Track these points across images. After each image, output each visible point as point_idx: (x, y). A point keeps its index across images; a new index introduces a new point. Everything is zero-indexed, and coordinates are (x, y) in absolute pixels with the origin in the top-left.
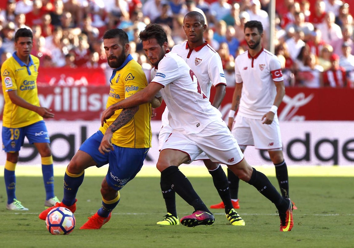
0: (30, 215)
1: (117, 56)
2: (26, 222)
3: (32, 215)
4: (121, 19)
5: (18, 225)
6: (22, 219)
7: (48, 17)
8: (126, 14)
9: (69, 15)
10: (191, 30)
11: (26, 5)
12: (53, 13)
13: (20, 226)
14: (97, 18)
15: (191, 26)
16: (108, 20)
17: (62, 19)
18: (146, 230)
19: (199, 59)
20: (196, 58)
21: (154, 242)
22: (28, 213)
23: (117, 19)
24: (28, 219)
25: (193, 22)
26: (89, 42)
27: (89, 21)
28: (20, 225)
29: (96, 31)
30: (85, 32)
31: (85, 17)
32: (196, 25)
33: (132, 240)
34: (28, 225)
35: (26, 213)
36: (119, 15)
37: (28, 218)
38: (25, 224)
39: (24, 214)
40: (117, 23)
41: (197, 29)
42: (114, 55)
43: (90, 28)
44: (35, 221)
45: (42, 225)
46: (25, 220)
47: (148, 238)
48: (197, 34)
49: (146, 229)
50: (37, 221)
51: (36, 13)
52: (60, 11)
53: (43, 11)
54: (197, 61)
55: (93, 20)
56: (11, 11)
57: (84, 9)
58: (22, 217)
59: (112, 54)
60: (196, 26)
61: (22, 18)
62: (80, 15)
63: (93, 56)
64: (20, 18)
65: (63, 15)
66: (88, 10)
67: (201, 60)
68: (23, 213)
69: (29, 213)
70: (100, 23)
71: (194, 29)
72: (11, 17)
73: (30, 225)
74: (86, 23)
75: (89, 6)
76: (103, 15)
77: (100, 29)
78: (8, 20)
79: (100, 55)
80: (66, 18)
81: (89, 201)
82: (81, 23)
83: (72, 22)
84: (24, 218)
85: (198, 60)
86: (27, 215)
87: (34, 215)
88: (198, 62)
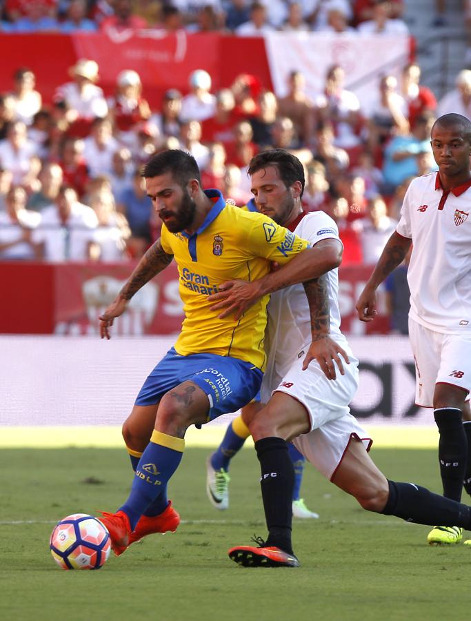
0: (208, 524)
1: (175, 210)
2: (202, 540)
3: (213, 524)
4: (393, 131)
5: (186, 544)
6: (193, 533)
7: (246, 129)
8: (403, 123)
9: (287, 124)
10: (443, 154)
11: (201, 104)
12: (255, 120)
13: (190, 547)
14: (345, 130)
15: (445, 145)
16: (366, 133)
17: (274, 131)
18: (442, 556)
19: (462, 212)
20: (457, 210)
21: (458, 579)
22: (205, 521)
23: (384, 131)
24: (205, 534)
25: (448, 138)
26: (329, 178)
27: (328, 136)
28: (189, 544)
29: (343, 157)
30: (320, 157)
31: (320, 128)
32: (455, 143)
33: (414, 575)
34: (205, 545)
35: (201, 521)
36: (390, 123)
37: (206, 530)
38: (200, 543)
39: (197, 522)
40: (385, 139)
41: (456, 151)
42: (168, 209)
43: (330, 150)
44: (219, 536)
45: (232, 544)
46: (198, 535)
47: (445, 572)
48: (456, 161)
49: (441, 554)
50: (223, 536)
51: (223, 120)
52: (269, 114)
53: (237, 115)
54: (459, 216)
55: (336, 134)
56: (171, 115)
57: (318, 112)
58: (193, 529)
59: (164, 207)
60: (455, 146)
61: (195, 130)
62: (311, 123)
63: (335, 205)
64: (190, 129)
65: (276, 125)
66: (326, 114)
67: (467, 215)
68: (195, 521)
69: (208, 521)
70: (349, 140)
71: (451, 153)
72: (172, 127)
73: (210, 545)
74: (323, 139)
75: (328, 106)
76: (357, 122)
77: (350, 151)
78: (166, 133)
79: (350, 203)
80: (282, 130)
81: (327, 496)
82: (312, 139)
83: (294, 137)
84: (198, 530)
85: (462, 215)
86: (204, 525)
87: (218, 525)
88: (460, 218)
